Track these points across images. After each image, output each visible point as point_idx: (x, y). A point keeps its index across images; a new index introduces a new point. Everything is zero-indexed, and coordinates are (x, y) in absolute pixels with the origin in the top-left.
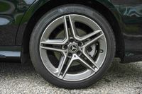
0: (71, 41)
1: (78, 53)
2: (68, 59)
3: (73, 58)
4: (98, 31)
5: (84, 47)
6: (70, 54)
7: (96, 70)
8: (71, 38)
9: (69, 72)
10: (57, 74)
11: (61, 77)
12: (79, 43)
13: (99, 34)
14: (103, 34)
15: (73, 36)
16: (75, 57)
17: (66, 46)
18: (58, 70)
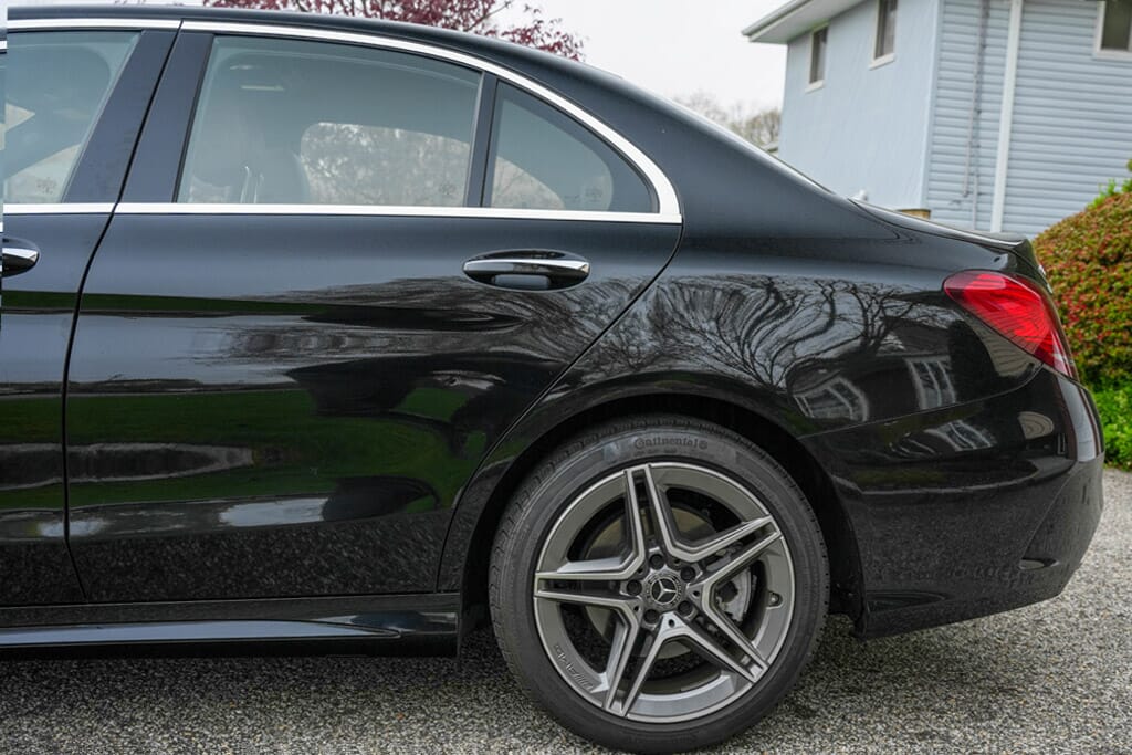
0: (654, 561)
1: (683, 608)
2: (644, 636)
3: (665, 632)
4: (759, 522)
5: (708, 583)
6: (652, 615)
7: (756, 673)
8: (655, 550)
9: (647, 688)
10: (602, 696)
11: (618, 709)
12: (688, 572)
13: (763, 532)
14: (777, 533)
15: (660, 542)
16: (672, 627)
17: (634, 585)
18: (606, 681)
